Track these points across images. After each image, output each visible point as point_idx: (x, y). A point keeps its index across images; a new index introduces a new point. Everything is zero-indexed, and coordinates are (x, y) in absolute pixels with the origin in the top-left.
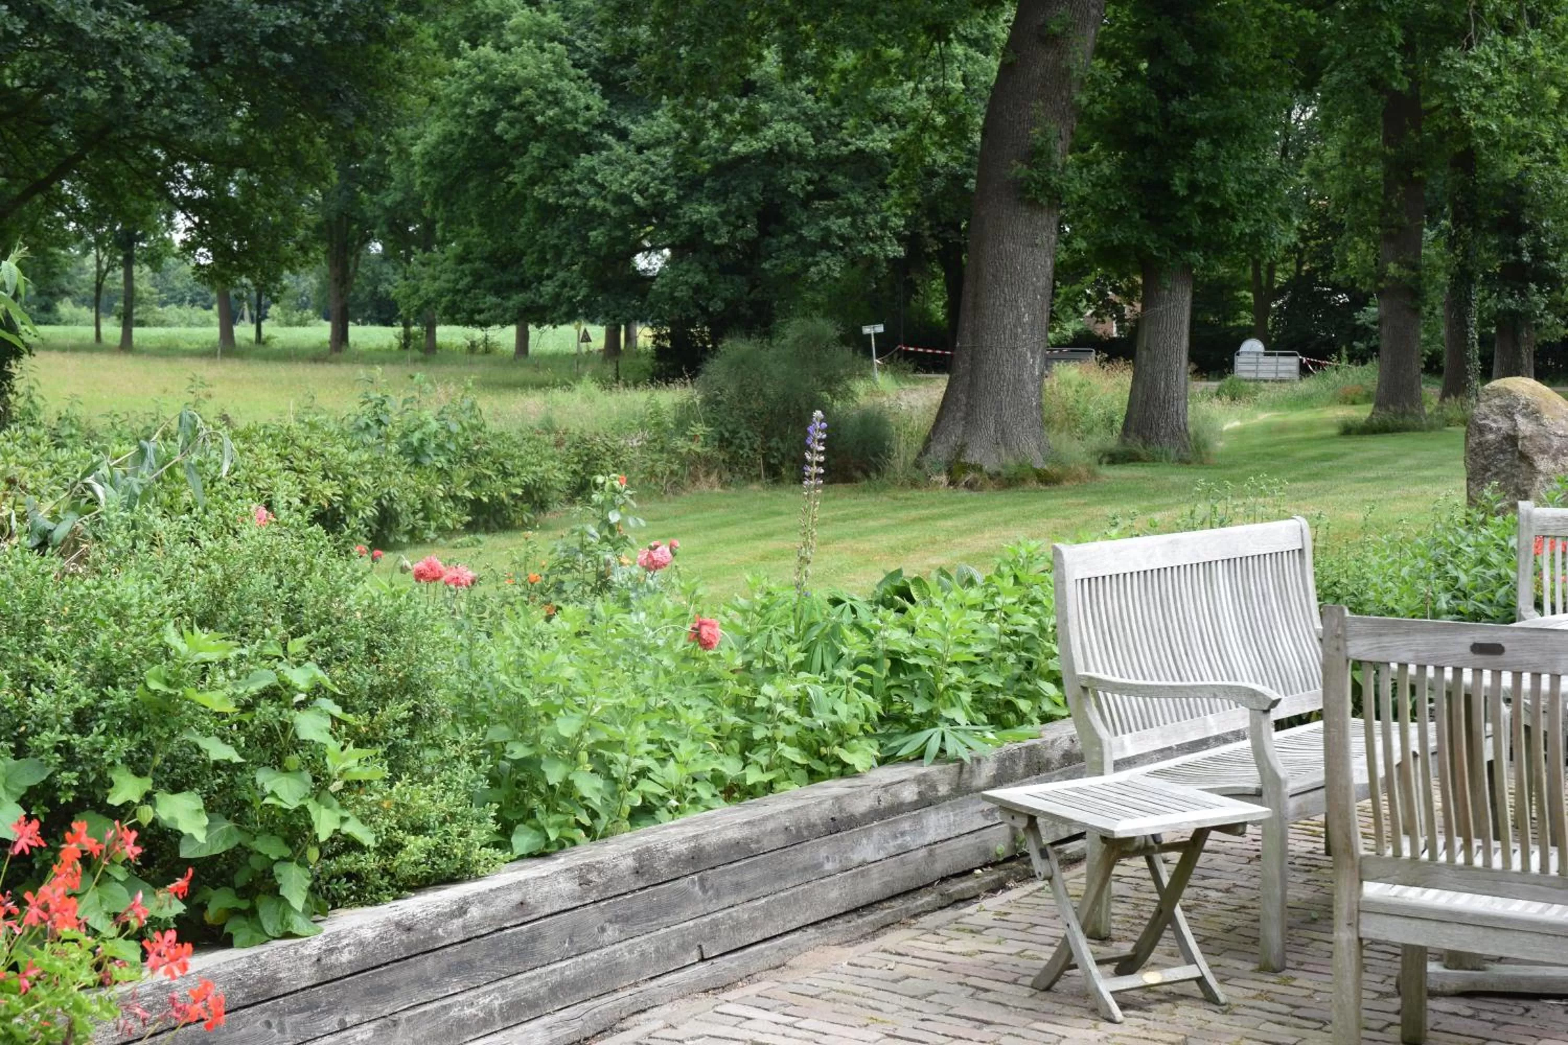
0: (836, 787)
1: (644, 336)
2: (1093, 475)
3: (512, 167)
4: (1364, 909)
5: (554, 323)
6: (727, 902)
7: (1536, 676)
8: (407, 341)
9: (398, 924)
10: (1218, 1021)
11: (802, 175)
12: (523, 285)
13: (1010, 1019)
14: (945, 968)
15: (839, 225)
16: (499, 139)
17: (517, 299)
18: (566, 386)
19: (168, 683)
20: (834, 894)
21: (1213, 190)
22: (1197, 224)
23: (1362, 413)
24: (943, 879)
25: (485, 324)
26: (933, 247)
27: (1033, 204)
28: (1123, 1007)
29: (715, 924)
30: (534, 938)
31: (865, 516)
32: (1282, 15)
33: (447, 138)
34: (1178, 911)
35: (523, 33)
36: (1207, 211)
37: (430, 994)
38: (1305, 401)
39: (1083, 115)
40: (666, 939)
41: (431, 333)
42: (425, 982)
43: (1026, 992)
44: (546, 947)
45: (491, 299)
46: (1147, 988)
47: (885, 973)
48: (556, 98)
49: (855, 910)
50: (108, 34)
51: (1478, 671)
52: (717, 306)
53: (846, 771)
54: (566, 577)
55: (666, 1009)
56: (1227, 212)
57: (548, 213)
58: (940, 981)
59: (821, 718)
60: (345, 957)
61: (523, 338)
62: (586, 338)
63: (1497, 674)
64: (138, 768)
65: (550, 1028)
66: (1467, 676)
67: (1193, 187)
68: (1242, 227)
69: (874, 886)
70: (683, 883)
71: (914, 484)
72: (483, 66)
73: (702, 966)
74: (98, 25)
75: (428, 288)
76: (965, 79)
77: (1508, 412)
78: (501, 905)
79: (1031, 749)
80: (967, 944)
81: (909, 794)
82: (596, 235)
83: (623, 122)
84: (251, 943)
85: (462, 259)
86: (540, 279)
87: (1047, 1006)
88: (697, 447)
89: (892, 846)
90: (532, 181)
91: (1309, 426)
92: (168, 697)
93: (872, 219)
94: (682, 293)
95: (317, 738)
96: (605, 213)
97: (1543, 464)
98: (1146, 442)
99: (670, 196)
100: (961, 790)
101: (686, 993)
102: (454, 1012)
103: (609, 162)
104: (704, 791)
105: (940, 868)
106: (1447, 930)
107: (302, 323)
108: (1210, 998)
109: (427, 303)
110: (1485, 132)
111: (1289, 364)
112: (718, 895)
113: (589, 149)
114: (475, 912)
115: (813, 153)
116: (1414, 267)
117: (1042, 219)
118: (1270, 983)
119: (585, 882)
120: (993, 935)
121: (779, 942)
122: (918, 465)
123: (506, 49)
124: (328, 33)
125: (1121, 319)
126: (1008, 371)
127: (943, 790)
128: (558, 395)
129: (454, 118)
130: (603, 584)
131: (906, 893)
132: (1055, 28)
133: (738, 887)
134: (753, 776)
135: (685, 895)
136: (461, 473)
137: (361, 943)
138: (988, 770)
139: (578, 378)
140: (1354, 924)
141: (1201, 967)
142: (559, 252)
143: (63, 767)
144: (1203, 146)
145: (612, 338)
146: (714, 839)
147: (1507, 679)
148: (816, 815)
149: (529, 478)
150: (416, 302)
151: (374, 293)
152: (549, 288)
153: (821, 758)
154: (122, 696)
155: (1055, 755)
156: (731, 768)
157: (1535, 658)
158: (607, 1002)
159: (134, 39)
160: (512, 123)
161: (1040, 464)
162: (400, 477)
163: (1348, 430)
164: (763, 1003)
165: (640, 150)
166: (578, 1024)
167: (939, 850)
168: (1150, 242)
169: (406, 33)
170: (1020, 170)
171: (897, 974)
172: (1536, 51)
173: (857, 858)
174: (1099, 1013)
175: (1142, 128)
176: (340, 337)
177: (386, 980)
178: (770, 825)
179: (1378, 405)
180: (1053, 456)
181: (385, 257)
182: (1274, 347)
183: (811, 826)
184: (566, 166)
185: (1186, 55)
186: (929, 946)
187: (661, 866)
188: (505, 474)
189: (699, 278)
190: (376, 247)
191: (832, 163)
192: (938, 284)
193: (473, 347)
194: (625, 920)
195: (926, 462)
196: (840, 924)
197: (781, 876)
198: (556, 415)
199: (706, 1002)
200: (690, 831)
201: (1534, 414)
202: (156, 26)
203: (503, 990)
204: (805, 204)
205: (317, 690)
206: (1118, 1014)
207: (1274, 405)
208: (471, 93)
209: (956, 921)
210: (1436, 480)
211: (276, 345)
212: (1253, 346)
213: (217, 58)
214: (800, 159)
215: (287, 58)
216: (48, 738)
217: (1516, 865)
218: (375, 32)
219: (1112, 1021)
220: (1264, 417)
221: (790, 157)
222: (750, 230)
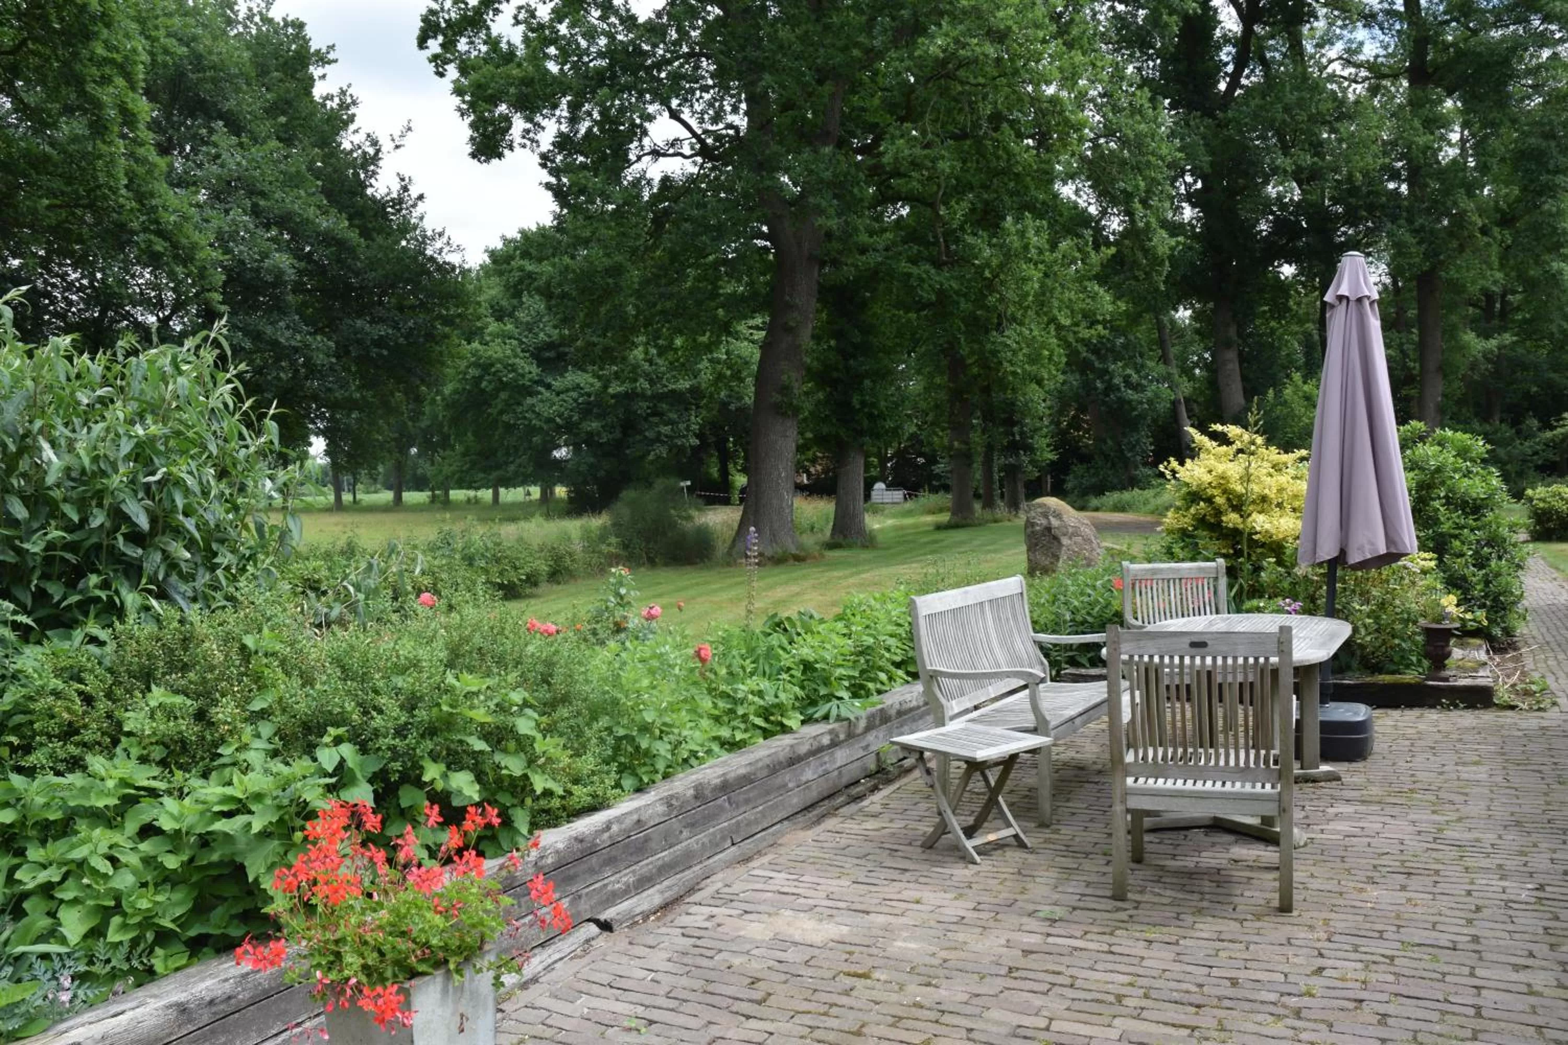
0: (785, 740)
1: (561, 491)
2: (823, 556)
3: (490, 406)
4: (1127, 793)
5: (515, 487)
6: (742, 809)
7: (1225, 658)
8: (434, 499)
9: (576, 839)
10: (1031, 858)
11: (644, 405)
12: (498, 467)
13: (917, 867)
14: (868, 839)
15: (666, 429)
16: (483, 391)
17: (495, 475)
18: (526, 519)
19: (451, 706)
20: (795, 800)
21: (873, 405)
22: (866, 423)
23: (945, 517)
24: (847, 787)
25: (477, 489)
26: (712, 439)
27: (784, 414)
28: (979, 854)
29: (738, 823)
30: (647, 839)
31: (706, 583)
32: (900, 317)
33: (456, 392)
34: (1000, 799)
35: (495, 336)
36: (871, 416)
37: (596, 878)
38: (909, 513)
39: (809, 369)
40: (714, 834)
41: (447, 494)
42: (592, 871)
43: (920, 850)
44: (653, 845)
45: (481, 475)
46: (989, 843)
47: (833, 845)
48: (513, 368)
49: (806, 809)
50: (293, 343)
51: (1192, 658)
52: (602, 473)
53: (785, 729)
54: (598, 626)
55: (720, 876)
56: (882, 416)
57: (509, 428)
58: (868, 847)
59: (770, 699)
60: (549, 861)
61: (496, 495)
62: (529, 494)
63: (1203, 658)
64: (435, 757)
65: (662, 892)
66: (1187, 660)
67: (863, 403)
68: (889, 424)
69: (814, 795)
70: (719, 802)
71: (729, 565)
72: (475, 353)
73: (733, 848)
74: (287, 339)
75: (447, 470)
76: (727, 353)
77: (1045, 515)
78: (629, 822)
79: (882, 710)
80: (871, 824)
81: (826, 740)
82: (537, 439)
83: (549, 380)
84: (495, 856)
85: (464, 455)
86: (507, 463)
87: (934, 857)
88: (612, 550)
89: (820, 771)
90: (501, 412)
91: (915, 526)
92: (451, 714)
93: (682, 426)
94: (583, 468)
95: (529, 733)
96: (541, 428)
97: (1065, 541)
98: (845, 537)
99: (575, 418)
100: (851, 736)
101: (729, 865)
102: (610, 888)
103: (542, 401)
104: (716, 748)
105: (845, 780)
106: (1175, 800)
107: (376, 492)
108: (1021, 845)
109: (447, 478)
110: (1014, 373)
111: (898, 495)
112: (738, 807)
113: (531, 394)
114: (615, 828)
115: (649, 393)
116: (967, 443)
117: (789, 423)
118: (1047, 834)
119: (670, 805)
120: (886, 817)
121: (771, 830)
122: (729, 554)
123: (486, 344)
124: (406, 338)
125: (809, 475)
126: (775, 502)
127: (842, 737)
128: (522, 524)
129: (459, 381)
130: (619, 629)
131: (829, 797)
132: (792, 324)
133: (747, 801)
134: (739, 736)
135: (721, 808)
136: (495, 569)
137: (557, 852)
138: (862, 724)
139: (532, 515)
140: (1124, 801)
141: (1016, 829)
142: (516, 449)
143: (393, 759)
144: (867, 383)
145: (543, 493)
146: (733, 775)
147: (1209, 660)
148: (782, 756)
149: (528, 570)
150: (441, 478)
151: (415, 475)
152: (512, 468)
153: (772, 723)
154: (422, 714)
155: (893, 712)
156: (725, 733)
157: (1225, 648)
158: (688, 874)
159: (307, 346)
160: (490, 382)
161: (794, 551)
162: (462, 573)
163: (939, 527)
164: (774, 866)
165: (558, 394)
166: (676, 889)
167: (844, 770)
168: (842, 432)
169: (446, 336)
170: (776, 397)
171: (842, 845)
172: (1036, 333)
173: (804, 779)
174: (966, 859)
175: (835, 375)
176: (398, 498)
177: (572, 872)
178: (760, 764)
179: (953, 514)
180: (800, 547)
181: (419, 455)
182: (890, 486)
183: (780, 763)
184: (519, 404)
185: (857, 338)
186: (852, 826)
187: (707, 792)
188: (516, 568)
189: (592, 460)
190: (414, 451)
191: (661, 397)
192: (714, 459)
193: (469, 501)
194: (692, 825)
195: (734, 553)
196: (800, 818)
197: (768, 793)
198: (525, 535)
199: (741, 870)
200: (720, 771)
201: (1058, 516)
202: (319, 338)
203: (634, 872)
204: (646, 419)
205: (525, 704)
206: (978, 858)
207: (894, 516)
208: (468, 367)
209: (860, 810)
210: (995, 551)
211: (364, 504)
212: (880, 486)
213: (348, 353)
214: (643, 396)
215: (385, 352)
216: (384, 742)
217: (1232, 763)
218: (430, 336)
219: (975, 863)
220: (890, 522)
221: (637, 395)
222: (618, 434)
